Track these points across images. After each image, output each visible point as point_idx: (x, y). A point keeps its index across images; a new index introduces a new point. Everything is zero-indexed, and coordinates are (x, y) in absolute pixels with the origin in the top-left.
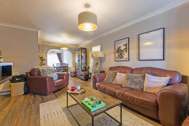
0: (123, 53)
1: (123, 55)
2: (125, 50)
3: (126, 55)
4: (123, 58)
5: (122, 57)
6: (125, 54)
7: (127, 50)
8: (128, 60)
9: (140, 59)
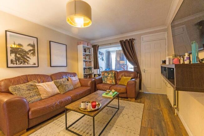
0: (28, 56)
1: (28, 59)
2: (32, 52)
3: (33, 60)
4: (27, 63)
5: (25, 62)
6: (30, 57)
7: (34, 52)
8: (37, 65)
9: (52, 66)
